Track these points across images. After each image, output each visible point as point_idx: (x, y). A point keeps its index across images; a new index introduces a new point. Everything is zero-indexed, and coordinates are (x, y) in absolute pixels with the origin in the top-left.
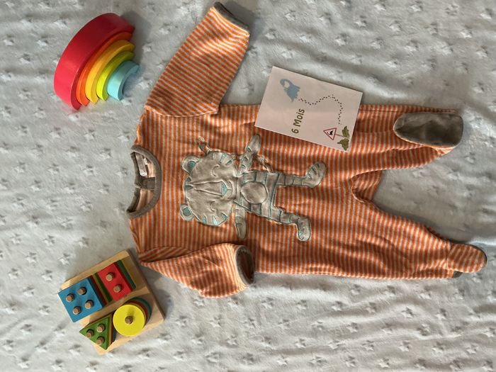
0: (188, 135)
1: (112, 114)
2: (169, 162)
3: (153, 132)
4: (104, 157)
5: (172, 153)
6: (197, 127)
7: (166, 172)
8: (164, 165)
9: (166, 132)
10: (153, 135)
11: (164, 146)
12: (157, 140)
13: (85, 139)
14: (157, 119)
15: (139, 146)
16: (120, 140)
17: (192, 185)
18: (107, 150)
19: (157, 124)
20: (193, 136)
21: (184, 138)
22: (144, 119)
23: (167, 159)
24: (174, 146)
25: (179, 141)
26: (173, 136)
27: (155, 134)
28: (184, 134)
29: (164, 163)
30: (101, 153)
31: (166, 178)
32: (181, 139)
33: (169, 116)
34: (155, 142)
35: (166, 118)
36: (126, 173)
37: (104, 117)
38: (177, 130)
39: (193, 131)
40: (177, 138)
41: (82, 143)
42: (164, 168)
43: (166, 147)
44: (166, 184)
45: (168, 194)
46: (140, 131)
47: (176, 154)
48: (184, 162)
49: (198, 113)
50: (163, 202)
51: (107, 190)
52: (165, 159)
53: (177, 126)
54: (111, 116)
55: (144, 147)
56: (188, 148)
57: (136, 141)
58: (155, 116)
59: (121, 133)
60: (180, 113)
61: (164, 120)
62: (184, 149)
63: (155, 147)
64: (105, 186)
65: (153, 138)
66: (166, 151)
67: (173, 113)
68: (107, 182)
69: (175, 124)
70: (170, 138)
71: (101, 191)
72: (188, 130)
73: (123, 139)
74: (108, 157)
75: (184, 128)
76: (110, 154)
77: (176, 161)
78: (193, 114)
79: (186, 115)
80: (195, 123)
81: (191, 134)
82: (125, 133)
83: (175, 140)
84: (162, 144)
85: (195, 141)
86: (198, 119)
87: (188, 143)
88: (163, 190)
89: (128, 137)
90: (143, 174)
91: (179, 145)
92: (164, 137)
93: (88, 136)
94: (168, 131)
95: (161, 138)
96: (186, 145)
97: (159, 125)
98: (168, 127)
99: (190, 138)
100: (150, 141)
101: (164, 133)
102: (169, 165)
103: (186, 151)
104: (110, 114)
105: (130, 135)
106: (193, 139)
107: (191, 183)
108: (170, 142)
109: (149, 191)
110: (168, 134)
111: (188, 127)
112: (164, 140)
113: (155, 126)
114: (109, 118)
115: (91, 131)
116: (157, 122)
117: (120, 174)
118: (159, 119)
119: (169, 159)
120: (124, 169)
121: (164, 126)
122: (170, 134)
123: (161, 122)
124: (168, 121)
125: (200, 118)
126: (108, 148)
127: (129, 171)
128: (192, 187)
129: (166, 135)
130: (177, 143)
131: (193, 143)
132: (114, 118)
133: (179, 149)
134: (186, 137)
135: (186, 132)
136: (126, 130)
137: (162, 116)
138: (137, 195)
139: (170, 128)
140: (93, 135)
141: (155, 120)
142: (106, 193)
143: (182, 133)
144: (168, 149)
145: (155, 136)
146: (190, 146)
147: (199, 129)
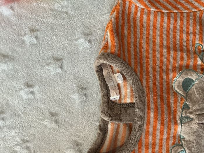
0: (181, 40)
1: (66, 7)
2: (154, 79)
3: (129, 34)
4: (53, 70)
5: (158, 65)
6: (194, 27)
7: (152, 95)
8: (148, 84)
9: (148, 34)
10: (129, 38)
11: (144, 54)
12: (135, 46)
13: (23, 43)
14: (135, 14)
15: (113, 53)
16: (77, 46)
17: (192, 116)
18: (57, 60)
19: (135, 23)
20: (188, 40)
21: (175, 43)
22: (118, 13)
23: (151, 75)
24: (162, 56)
25: (168, 48)
26: (158, 40)
27: (132, 35)
28: (175, 37)
29: (148, 80)
30: (48, 65)
31: (152, 105)
32: (171, 45)
33: (153, 9)
34: (132, 49)
35: (149, 12)
36: (85, 95)
37: (53, 10)
38: (165, 31)
39: (188, 33)
40: (165, 43)
41: (19, 49)
42: (148, 88)
43: (148, 57)
44: (152, 114)
45: (155, 131)
46: (112, 31)
47: (165, 67)
48: (177, 80)
49: (195, 7)
50: (147, 143)
51: (56, 122)
52: (148, 75)
53: (165, 25)
54: (64, 10)
55: (119, 55)
56: (182, 59)
57: (106, 47)
58: (133, 10)
59: (79, 34)
60: (169, 7)
61: (145, 17)
62: (175, 59)
63: (133, 56)
64: (53, 114)
65: (129, 43)
66: (148, 63)
67: (159, 6)
68: (56, 109)
69: (162, 22)
70: (154, 43)
71: (47, 123)
72: (181, 32)
73: (83, 43)
74: (59, 71)
75: (175, 28)
76: (61, 67)
77: (164, 77)
78: (187, 9)
79: (177, 9)
80: (191, 22)
81: (185, 37)
82: (86, 34)
83: (161, 47)
84: (141, 52)
85: (191, 48)
86: (195, 16)
87: (182, 51)
88: (148, 124)
89: (90, 41)
90: (114, 97)
91: (168, 53)
92: (144, 41)
93: (27, 38)
94: (151, 33)
95: (141, 43)
96: (179, 54)
97: (138, 24)
98: (151, 28)
99: (184, 44)
100: (126, 47)
101: (145, 36)
102: (154, 84)
103: (178, 63)
104: (62, 7)
105: (92, 38)
106: (188, 46)
107: (191, 113)
108: (154, 49)
109: (122, 125)
110: (151, 37)
111: (181, 27)
112: (144, 46)
113: (132, 24)
114: (62, 12)
115: (33, 30)
116: (135, 19)
117: (76, 97)
118: (139, 14)
119: (155, 75)
120: (82, 88)
121: (145, 25)
122: (154, 37)
123: (141, 18)
124: (152, 18)
125: (198, 14)
126: (59, 56)
127: (89, 92)
128: (192, 120)
129: (148, 39)
130: (165, 50)
131: (188, 51)
132: (70, 11)
133: (168, 61)
134: (178, 42)
135: (178, 34)
136: (87, 31)
137: (142, 10)
138: (103, 130)
139: (155, 29)
140: (36, 37)
141: (132, 15)
142: (54, 125)
143: (171, 36)
144: (151, 60)
145: (132, 40)
146: (185, 55)
147: (198, 31)
